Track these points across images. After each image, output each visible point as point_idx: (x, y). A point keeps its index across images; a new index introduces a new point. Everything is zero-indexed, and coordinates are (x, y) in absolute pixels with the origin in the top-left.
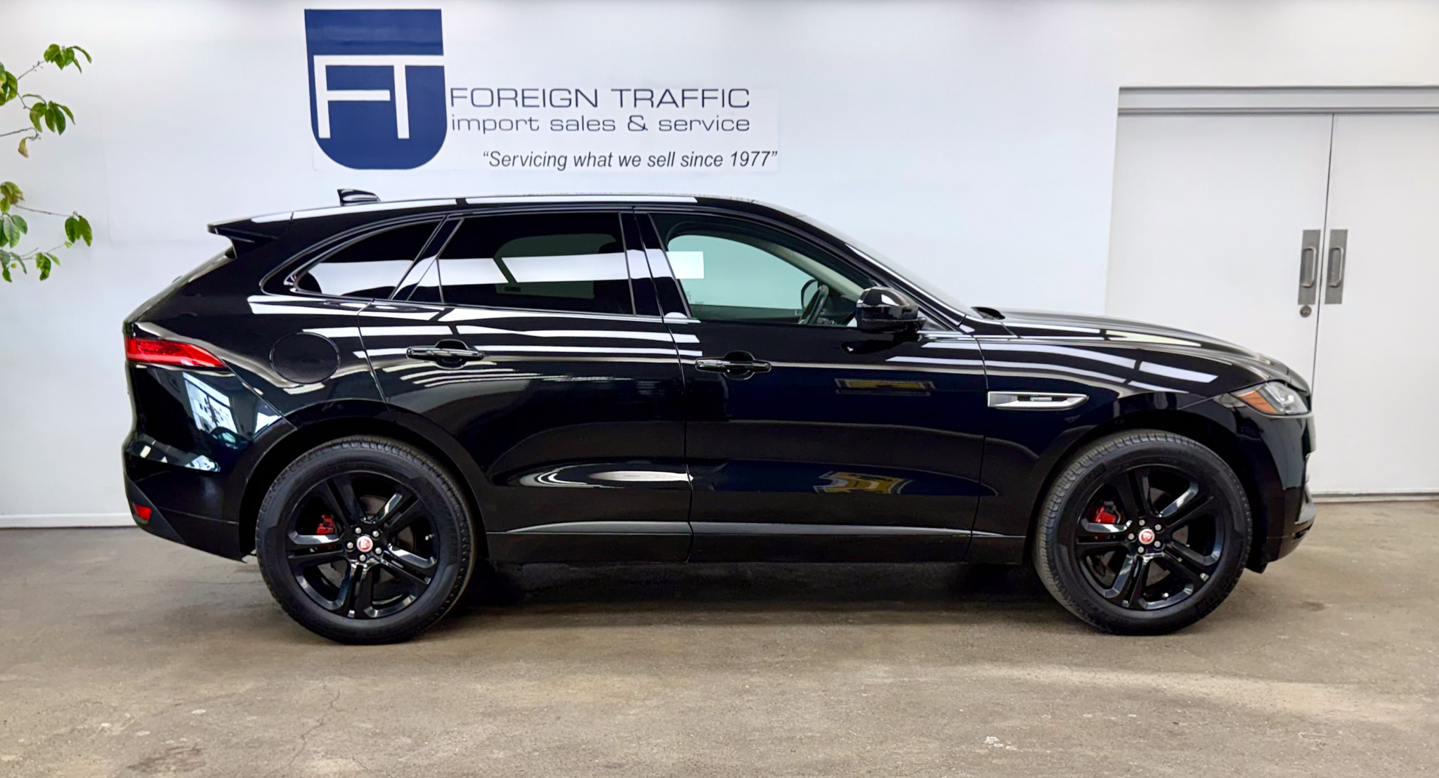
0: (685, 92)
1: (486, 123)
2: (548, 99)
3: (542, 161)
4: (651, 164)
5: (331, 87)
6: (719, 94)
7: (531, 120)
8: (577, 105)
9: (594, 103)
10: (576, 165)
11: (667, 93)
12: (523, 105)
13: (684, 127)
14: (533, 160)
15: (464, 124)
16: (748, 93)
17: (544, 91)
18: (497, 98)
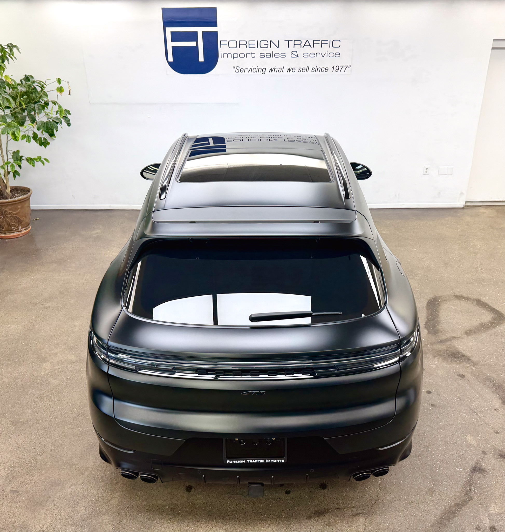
0: (314, 41)
1: (234, 55)
2: (259, 44)
3: (256, 70)
4: (300, 71)
5: (173, 40)
6: (328, 42)
7: (252, 54)
8: (270, 47)
9: (278, 46)
10: (269, 72)
11: (307, 42)
12: (249, 47)
13: (313, 56)
14: (252, 70)
15: (225, 55)
16: (340, 42)
17: (257, 41)
18: (239, 44)
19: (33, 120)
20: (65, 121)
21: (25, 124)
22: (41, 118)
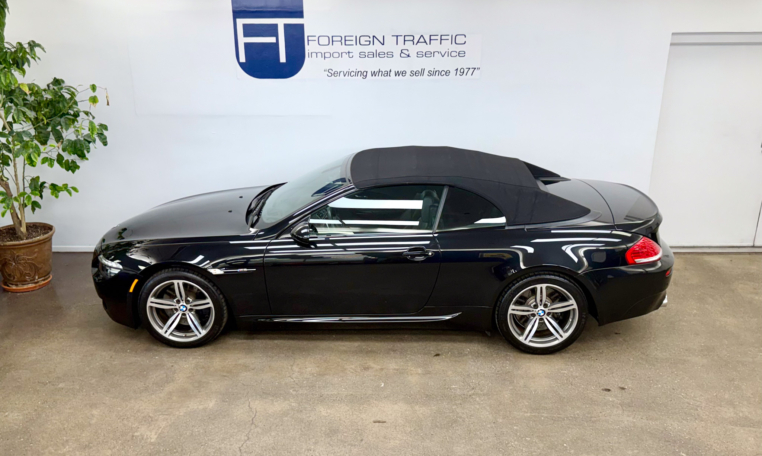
0: (431, 37)
1: (325, 54)
2: (358, 41)
3: (354, 74)
4: (412, 75)
5: (246, 35)
6: (449, 37)
7: (349, 52)
8: (373, 44)
9: (382, 43)
10: (372, 76)
11: (422, 37)
12: (345, 44)
13: (430, 55)
14: (349, 73)
15: (314, 55)
16: (465, 36)
17: (356, 37)
18: (331, 41)
19: (59, 138)
20: (101, 139)
21: (49, 143)
22: (69, 135)
